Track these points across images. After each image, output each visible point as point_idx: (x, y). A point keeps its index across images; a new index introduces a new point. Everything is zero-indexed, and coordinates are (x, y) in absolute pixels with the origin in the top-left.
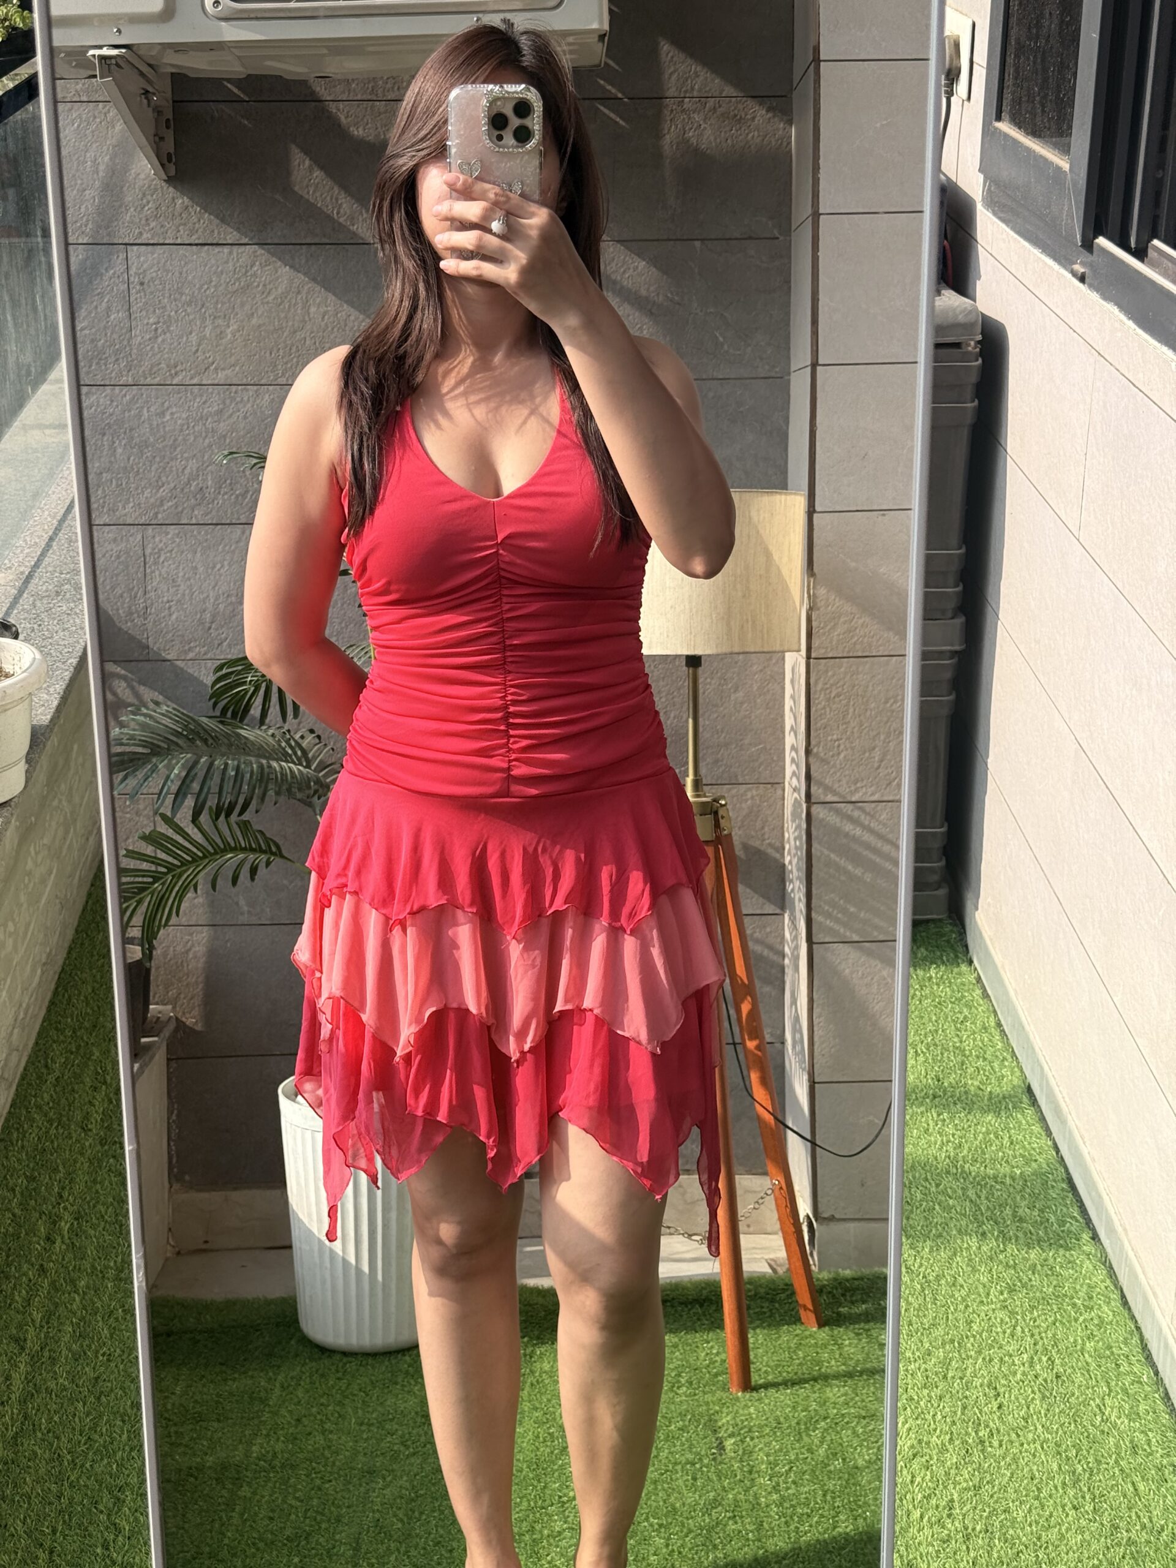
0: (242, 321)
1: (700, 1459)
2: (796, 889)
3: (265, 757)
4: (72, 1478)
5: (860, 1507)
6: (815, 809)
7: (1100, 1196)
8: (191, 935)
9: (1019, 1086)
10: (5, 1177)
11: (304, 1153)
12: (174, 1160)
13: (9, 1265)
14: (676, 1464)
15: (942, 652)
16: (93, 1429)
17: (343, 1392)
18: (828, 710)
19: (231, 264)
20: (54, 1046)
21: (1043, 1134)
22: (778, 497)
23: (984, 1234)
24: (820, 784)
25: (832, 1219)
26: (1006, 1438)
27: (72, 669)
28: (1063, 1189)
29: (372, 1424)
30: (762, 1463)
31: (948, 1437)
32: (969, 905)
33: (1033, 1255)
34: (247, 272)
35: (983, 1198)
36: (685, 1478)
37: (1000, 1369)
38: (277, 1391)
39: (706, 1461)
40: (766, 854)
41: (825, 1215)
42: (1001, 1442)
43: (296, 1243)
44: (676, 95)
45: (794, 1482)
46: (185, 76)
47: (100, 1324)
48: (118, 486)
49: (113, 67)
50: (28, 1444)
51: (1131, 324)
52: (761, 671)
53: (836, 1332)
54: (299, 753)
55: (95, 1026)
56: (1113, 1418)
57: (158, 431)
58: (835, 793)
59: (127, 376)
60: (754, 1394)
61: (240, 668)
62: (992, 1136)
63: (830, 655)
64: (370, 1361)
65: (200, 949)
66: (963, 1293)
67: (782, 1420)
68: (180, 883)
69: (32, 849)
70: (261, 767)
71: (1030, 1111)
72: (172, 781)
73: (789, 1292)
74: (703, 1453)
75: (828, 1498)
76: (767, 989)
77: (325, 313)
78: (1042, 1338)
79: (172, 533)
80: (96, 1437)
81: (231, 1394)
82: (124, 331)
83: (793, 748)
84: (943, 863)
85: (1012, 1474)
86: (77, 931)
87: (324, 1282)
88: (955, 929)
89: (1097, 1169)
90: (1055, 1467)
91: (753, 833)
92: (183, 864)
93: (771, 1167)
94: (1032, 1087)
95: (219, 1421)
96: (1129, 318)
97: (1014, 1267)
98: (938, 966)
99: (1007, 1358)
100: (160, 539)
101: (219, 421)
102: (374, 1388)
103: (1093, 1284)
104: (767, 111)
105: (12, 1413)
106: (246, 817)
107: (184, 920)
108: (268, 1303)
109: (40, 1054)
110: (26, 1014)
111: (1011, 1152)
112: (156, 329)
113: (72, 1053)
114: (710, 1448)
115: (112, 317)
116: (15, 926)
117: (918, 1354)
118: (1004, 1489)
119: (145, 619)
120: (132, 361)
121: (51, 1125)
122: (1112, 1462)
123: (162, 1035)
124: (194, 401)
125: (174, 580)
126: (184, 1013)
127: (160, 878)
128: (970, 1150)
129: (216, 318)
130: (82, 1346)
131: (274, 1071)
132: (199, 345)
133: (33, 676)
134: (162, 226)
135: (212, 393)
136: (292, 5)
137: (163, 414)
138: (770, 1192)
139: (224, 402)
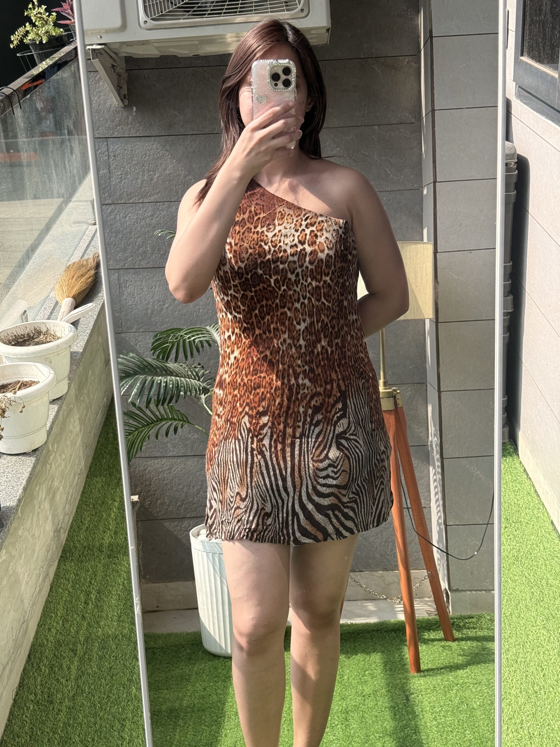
0: (161, 172)
1: (398, 706)
3: (178, 376)
4: (101, 715)
5: (476, 727)
6: (442, 394)
8: (147, 462)
9: (547, 521)
10: (64, 574)
11: (203, 562)
12: (142, 569)
13: (67, 615)
14: (386, 708)
16: (110, 691)
17: (225, 675)
18: (447, 347)
19: (155, 146)
20: (85, 513)
22: (420, 245)
24: (445, 382)
25: (457, 590)
26: (547, 691)
27: (88, 335)
30: (427, 706)
31: (519, 690)
34: (163, 148)
35: (531, 575)
36: (391, 715)
37: (543, 657)
38: (194, 675)
39: (400, 706)
41: (454, 588)
42: (545, 692)
45: (444, 716)
46: (131, 57)
47: (111, 642)
49: (99, 54)
50: (80, 699)
52: (413, 329)
53: (461, 643)
54: (195, 374)
55: (103, 503)
57: (124, 225)
58: (451, 386)
59: (109, 200)
60: (422, 674)
61: (165, 335)
62: (534, 546)
63: (447, 321)
65: (151, 469)
66: (524, 621)
67: (436, 686)
68: (141, 436)
69: (72, 420)
70: (177, 381)
73: (437, 625)
74: (399, 702)
75: (461, 723)
76: (422, 481)
79: (131, 273)
80: (111, 695)
81: (172, 677)
82: (107, 179)
84: (506, 415)
86: (93, 458)
87: (214, 624)
88: (512, 447)
91: (412, 407)
92: (143, 427)
94: (553, 521)
95: (167, 689)
99: (546, 652)
100: (126, 276)
101: (152, 220)
105: (72, 685)
106: (171, 405)
107: (143, 454)
108: (188, 634)
109: (78, 516)
110: (71, 498)
111: (544, 553)
112: (121, 177)
113: (93, 516)
114: (402, 700)
115: (101, 172)
116: (65, 456)
119: (120, 313)
120: (111, 192)
121: (85, 549)
124: (140, 210)
125: (133, 295)
126: (144, 499)
127: (132, 433)
128: (524, 553)
129: (149, 171)
130: (103, 653)
131: (187, 525)
132: (142, 184)
133: (70, 338)
134: (122, 129)
135: (148, 206)
136: (181, 21)
137: (125, 217)
138: (427, 577)
139: (154, 210)
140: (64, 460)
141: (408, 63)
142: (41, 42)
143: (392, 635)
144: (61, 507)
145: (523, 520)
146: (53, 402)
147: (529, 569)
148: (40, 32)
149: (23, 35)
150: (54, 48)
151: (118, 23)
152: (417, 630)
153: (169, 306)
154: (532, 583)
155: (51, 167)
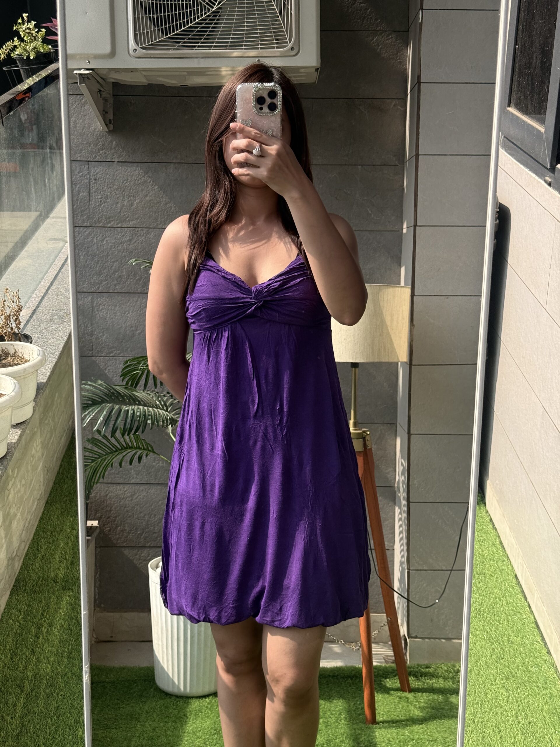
0: (142, 198)
3: (146, 406)
6: (412, 437)
8: (109, 487)
9: (511, 575)
10: (16, 604)
12: (97, 597)
13: (17, 649)
16: (56, 732)
17: (176, 716)
18: (419, 390)
19: (137, 172)
20: (42, 540)
21: (523, 599)
22: (397, 289)
24: (415, 425)
25: (416, 637)
27: (57, 357)
28: (532, 627)
29: (190, 733)
32: (487, 483)
34: (145, 175)
35: (493, 630)
37: (501, 718)
38: (144, 714)
41: (413, 636)
46: (119, 83)
47: (60, 680)
48: (80, 274)
49: (86, 79)
50: (24, 739)
52: (386, 370)
53: (417, 695)
54: (163, 403)
55: (61, 531)
57: (101, 248)
58: (422, 430)
59: (87, 222)
60: (378, 726)
61: (135, 362)
62: (497, 599)
63: (421, 364)
64: (189, 701)
66: (483, 679)
67: (391, 740)
68: (105, 463)
69: (35, 445)
70: (145, 411)
71: (516, 588)
73: (394, 674)
78: (522, 703)
79: (105, 296)
80: (57, 737)
81: (122, 715)
82: (86, 201)
86: (54, 483)
91: (381, 447)
92: (107, 454)
94: (518, 575)
95: (116, 728)
99: (504, 713)
100: (100, 299)
101: (130, 245)
102: (191, 714)
105: (17, 723)
107: (105, 480)
108: (141, 669)
109: (35, 543)
110: (29, 524)
111: (507, 608)
112: (101, 201)
113: (50, 543)
115: (81, 195)
116: (26, 481)
119: (92, 337)
120: (90, 215)
121: (39, 579)
123: (93, 535)
124: (118, 234)
125: (105, 319)
126: (104, 525)
127: (95, 460)
128: (487, 606)
129: (130, 196)
130: (51, 690)
131: (146, 555)
132: (121, 209)
133: (38, 362)
134: (105, 153)
135: (127, 231)
136: (171, 51)
137: (103, 240)
138: (386, 624)
139: (132, 236)
140: (23, 485)
141: (394, 106)
142: (28, 57)
143: (348, 681)
144: (18, 534)
145: (487, 572)
146: (16, 426)
147: (491, 624)
148: (28, 47)
149: (10, 50)
150: (40, 64)
151: (107, 49)
152: (373, 679)
153: (141, 332)
154: (493, 639)
155: (31, 185)
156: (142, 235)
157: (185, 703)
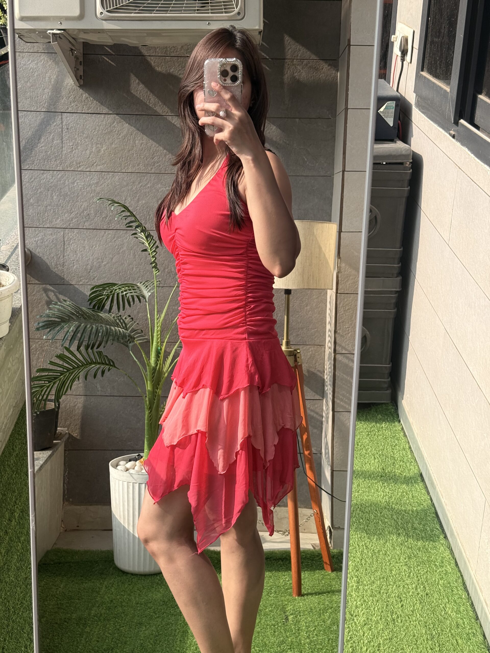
0: (108, 146)
1: (278, 624)
2: (329, 389)
3: (109, 325)
4: (14, 618)
6: (338, 356)
7: (448, 520)
8: (77, 399)
9: (417, 474)
11: (119, 490)
12: (66, 493)
14: (267, 625)
15: (391, 291)
17: (131, 590)
18: (344, 315)
19: (104, 122)
20: (17, 441)
21: (426, 493)
22: (326, 225)
23: (399, 534)
24: (340, 346)
25: (339, 528)
26: (404, 619)
28: (433, 517)
29: (142, 604)
30: (304, 626)
31: (380, 617)
32: (400, 397)
33: (420, 543)
34: (111, 125)
35: (400, 519)
36: (271, 631)
37: (403, 590)
38: (104, 588)
39: (280, 625)
40: (317, 374)
41: (336, 526)
42: (402, 620)
43: (114, 528)
44: (290, 58)
45: (316, 635)
46: (88, 43)
48: (53, 212)
49: (58, 38)
51: (472, 155)
52: (317, 298)
53: (339, 574)
56: (449, 612)
57: (72, 189)
58: (346, 350)
59: (60, 167)
60: (302, 598)
61: (101, 289)
62: (405, 493)
63: (346, 292)
64: (143, 578)
65: (80, 405)
66: (389, 558)
67: (313, 608)
68: (72, 377)
69: (11, 359)
70: (107, 329)
71: (421, 484)
72: (70, 333)
73: (320, 557)
74: (279, 621)
75: (330, 642)
76: (315, 431)
77: (142, 143)
78: (421, 578)
79: (75, 232)
80: (25, 602)
81: (84, 588)
82: (59, 148)
83: (329, 331)
84: (389, 379)
85: (406, 634)
87: (125, 544)
88: (394, 407)
89: (448, 508)
90: (424, 632)
91: (311, 366)
92: (74, 368)
93: (313, 505)
94: (423, 474)
95: (79, 599)
96: (472, 153)
97: (411, 548)
98: (386, 423)
99: (406, 586)
100: (71, 234)
101: (97, 187)
102: (144, 589)
103: (444, 557)
104: (328, 66)
106: (100, 349)
107: (73, 392)
108: (102, 552)
109: (11, 444)
110: (5, 427)
111: (412, 501)
112: (72, 148)
113: (24, 444)
114: (282, 619)
115: (55, 142)
117: (369, 582)
118: (402, 640)
119: (63, 267)
120: (62, 160)
121: (13, 473)
122: (448, 631)
123: (62, 440)
124: (87, 178)
125: (75, 252)
126: (73, 431)
127: (63, 374)
129: (97, 144)
132: (90, 155)
133: (13, 287)
134: (76, 105)
135: (94, 175)
136: (132, 15)
137: (74, 183)
138: (313, 515)
139: (99, 179)
143: (279, 563)
151: (76, 12)
153: (107, 264)
156: (108, 178)
157: (139, 579)
